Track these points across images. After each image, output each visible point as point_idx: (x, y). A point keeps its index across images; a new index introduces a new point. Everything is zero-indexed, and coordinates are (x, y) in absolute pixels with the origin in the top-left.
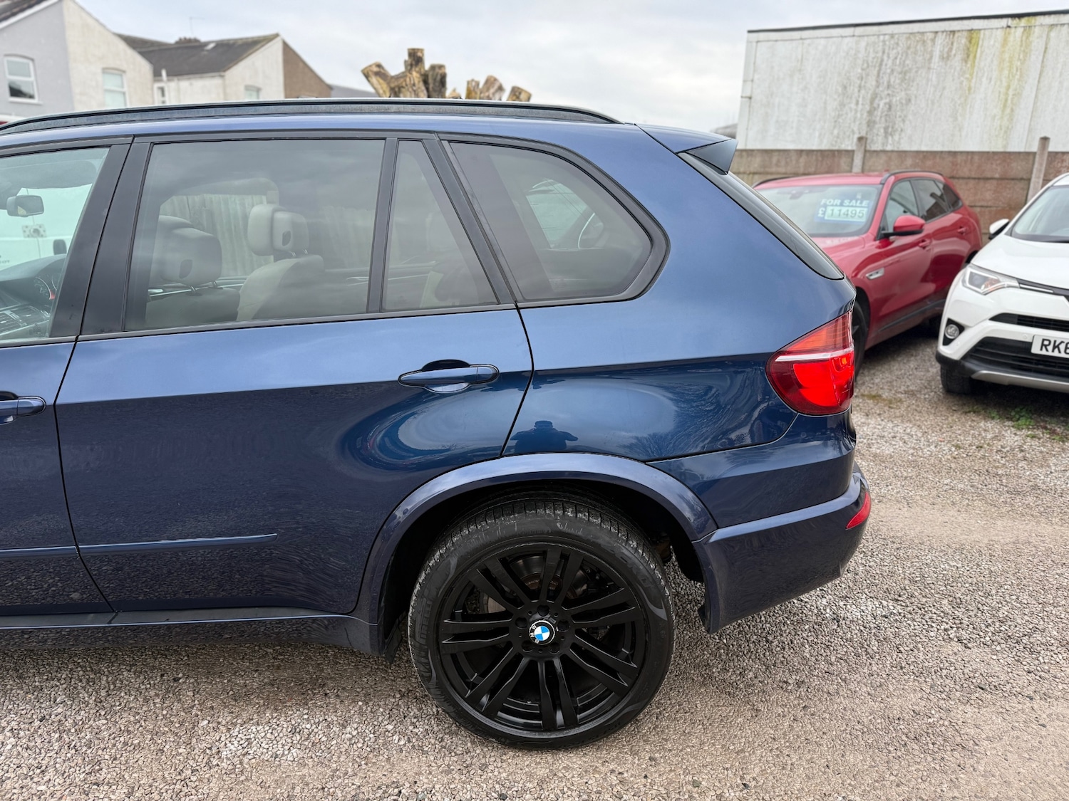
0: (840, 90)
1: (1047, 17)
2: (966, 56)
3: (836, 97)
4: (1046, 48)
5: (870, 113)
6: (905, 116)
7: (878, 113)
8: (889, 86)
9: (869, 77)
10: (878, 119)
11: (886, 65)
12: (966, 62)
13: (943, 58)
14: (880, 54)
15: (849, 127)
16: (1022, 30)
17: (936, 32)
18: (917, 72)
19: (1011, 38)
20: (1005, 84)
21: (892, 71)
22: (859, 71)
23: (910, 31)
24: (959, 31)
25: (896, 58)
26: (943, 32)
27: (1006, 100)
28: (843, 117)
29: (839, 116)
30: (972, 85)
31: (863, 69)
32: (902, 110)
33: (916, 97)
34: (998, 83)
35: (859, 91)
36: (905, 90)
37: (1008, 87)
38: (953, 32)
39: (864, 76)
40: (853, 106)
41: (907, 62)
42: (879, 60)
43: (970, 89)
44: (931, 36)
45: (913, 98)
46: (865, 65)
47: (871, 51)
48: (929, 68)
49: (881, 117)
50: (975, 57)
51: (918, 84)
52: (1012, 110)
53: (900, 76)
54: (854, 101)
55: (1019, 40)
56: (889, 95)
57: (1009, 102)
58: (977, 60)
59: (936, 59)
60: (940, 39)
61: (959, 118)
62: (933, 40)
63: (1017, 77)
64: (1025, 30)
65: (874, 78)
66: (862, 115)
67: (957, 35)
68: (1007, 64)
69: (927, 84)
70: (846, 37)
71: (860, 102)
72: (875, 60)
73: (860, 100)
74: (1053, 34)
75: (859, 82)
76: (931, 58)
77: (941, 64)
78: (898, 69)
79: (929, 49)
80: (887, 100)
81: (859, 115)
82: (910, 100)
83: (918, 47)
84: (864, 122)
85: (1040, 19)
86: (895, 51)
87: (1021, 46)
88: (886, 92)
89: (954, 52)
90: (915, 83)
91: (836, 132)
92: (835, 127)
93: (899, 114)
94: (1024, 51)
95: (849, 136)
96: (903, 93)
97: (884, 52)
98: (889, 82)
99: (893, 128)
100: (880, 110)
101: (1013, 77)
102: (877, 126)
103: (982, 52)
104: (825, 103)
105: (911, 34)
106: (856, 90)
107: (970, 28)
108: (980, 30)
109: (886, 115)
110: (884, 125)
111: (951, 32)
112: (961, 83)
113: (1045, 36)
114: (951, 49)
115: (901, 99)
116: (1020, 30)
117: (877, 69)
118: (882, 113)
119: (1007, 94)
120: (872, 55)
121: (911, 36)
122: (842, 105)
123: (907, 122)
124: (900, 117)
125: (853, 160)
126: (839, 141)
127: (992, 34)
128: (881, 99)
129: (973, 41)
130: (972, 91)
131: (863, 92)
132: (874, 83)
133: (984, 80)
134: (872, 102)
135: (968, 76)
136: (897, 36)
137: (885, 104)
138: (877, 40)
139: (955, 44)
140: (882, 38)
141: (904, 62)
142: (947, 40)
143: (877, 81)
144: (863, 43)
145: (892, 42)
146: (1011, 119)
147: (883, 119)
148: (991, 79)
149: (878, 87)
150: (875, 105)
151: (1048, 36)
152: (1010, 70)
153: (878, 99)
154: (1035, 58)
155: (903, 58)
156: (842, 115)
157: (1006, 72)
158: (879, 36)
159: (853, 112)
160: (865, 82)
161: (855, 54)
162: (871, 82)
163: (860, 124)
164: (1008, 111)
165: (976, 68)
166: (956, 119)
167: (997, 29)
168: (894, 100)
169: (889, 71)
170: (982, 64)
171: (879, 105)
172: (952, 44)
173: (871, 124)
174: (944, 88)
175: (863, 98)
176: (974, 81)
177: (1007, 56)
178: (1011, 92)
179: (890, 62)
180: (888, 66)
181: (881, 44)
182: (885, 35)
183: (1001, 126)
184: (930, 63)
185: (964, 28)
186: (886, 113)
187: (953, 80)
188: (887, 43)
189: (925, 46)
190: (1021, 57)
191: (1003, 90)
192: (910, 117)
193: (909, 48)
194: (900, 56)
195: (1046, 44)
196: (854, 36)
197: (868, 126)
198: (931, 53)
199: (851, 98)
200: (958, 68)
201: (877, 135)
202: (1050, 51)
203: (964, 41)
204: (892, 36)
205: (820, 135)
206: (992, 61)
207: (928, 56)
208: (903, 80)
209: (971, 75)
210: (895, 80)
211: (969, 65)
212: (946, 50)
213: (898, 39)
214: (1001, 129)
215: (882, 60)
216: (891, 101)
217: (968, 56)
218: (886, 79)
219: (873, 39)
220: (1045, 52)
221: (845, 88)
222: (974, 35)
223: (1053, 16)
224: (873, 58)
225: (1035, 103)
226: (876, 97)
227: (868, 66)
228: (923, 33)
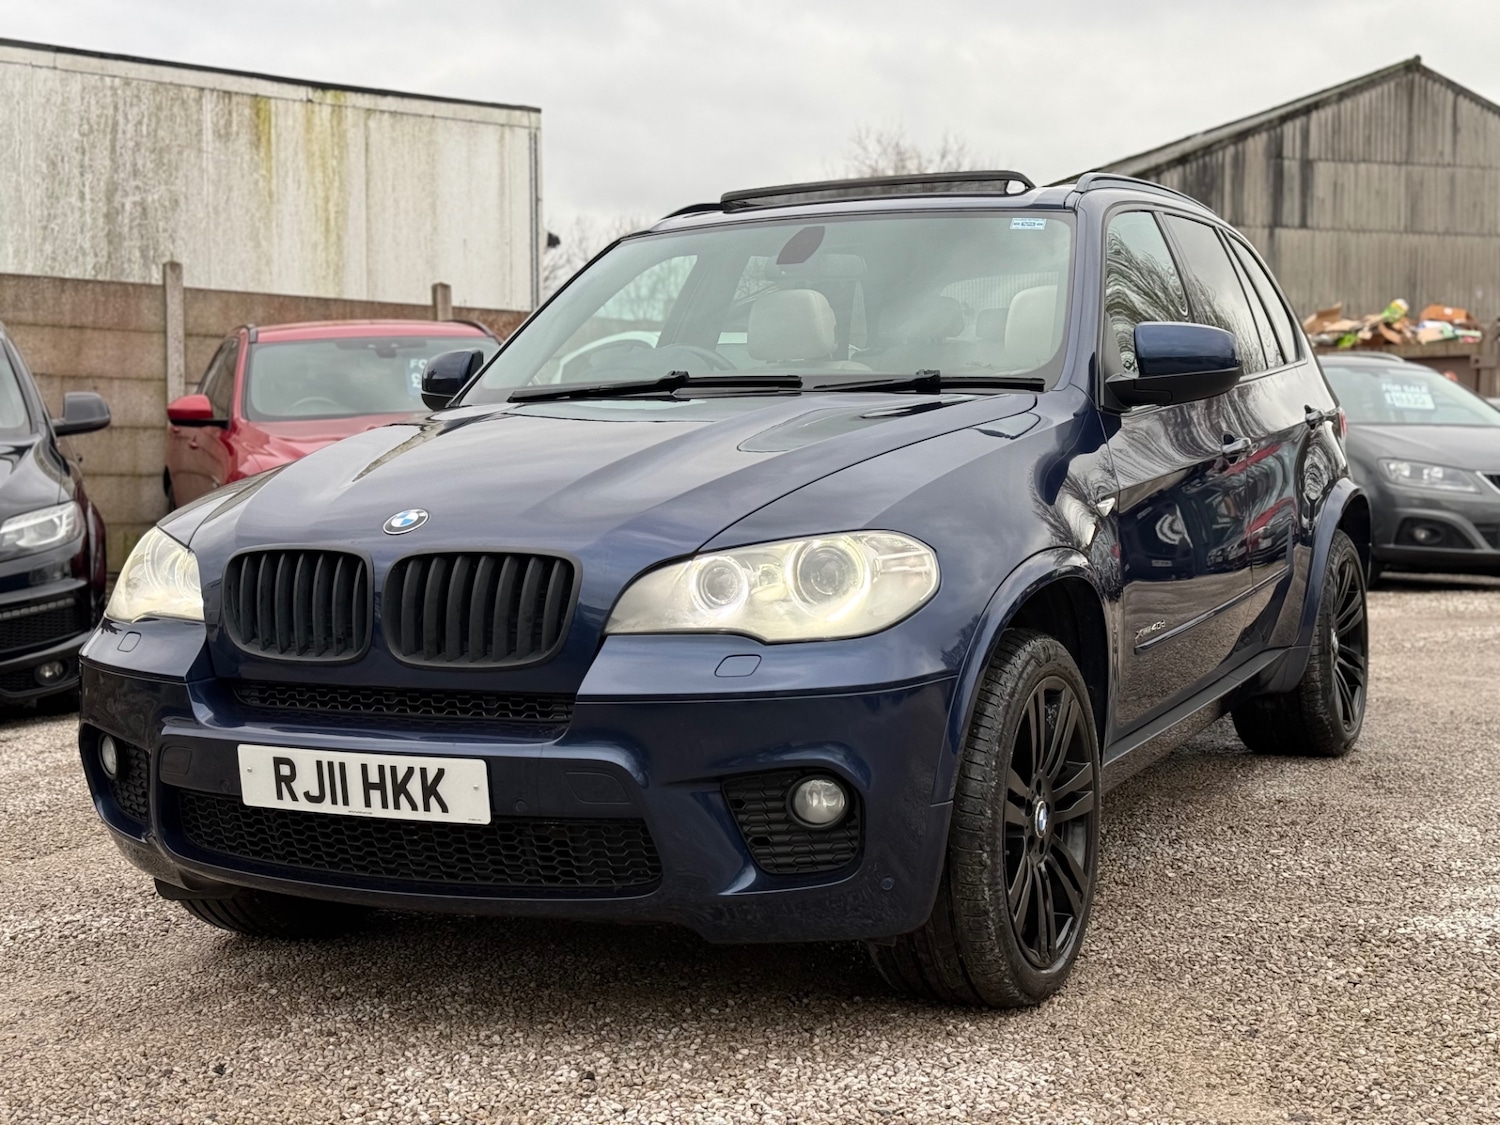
0: (44, 167)
1: (359, 95)
2: (255, 138)
3: (38, 180)
4: (367, 144)
5: (110, 217)
6: (174, 231)
7: (124, 220)
8: (135, 173)
9: (97, 151)
10: (126, 229)
11: (124, 132)
12: (257, 148)
13: (220, 136)
14: (110, 111)
15: (75, 241)
16: (329, 109)
17: (202, 89)
18: (180, 153)
19: (317, 120)
20: (321, 194)
21: (137, 144)
22: (76, 135)
23: (157, 79)
24: (237, 93)
25: (140, 123)
26: (212, 90)
27: (328, 221)
28: (59, 221)
29: (50, 218)
30: (274, 188)
31: (83, 135)
32: (167, 219)
33: (186, 198)
34: (311, 191)
35: (82, 175)
36: (166, 183)
37: (327, 200)
38: (228, 94)
39: (86, 146)
40: (74, 200)
41: (161, 133)
42: (110, 122)
43: (271, 195)
44: (194, 94)
45: (182, 200)
46: (86, 127)
47: (93, 102)
48: (200, 150)
49: (131, 228)
50: (269, 141)
51: (186, 177)
52: (339, 238)
53: (153, 157)
54: (76, 193)
55: (328, 124)
56: (137, 187)
57: (332, 223)
58: (273, 148)
59: (208, 135)
60: (209, 103)
61: (264, 243)
62: (199, 101)
63: (336, 184)
64: (333, 112)
65: (106, 153)
66: (94, 219)
67: (235, 99)
68: (318, 162)
69: (202, 178)
70: (41, 67)
71: (88, 196)
72: (103, 120)
73: (87, 190)
74: (372, 124)
75: (78, 157)
76: (200, 132)
77: (217, 144)
78: (148, 143)
79: (195, 117)
80: (137, 198)
81: (88, 219)
82: (176, 202)
83: (175, 110)
84: (102, 234)
85: (352, 98)
86: (135, 110)
87: (333, 135)
88: (133, 183)
89: (235, 128)
90: (181, 173)
91: (48, 248)
92: (44, 239)
93: (161, 224)
94: (338, 144)
95: (76, 259)
96: (163, 187)
97: (116, 108)
98: (135, 165)
99: (156, 250)
100: (127, 214)
101: (331, 183)
102: (126, 244)
103: (279, 136)
104: (18, 189)
105: (160, 83)
106: (76, 172)
107: (253, 92)
108: (269, 98)
109: (140, 225)
110: (138, 244)
111: (225, 92)
112: (256, 182)
113: (362, 125)
114: (229, 124)
115: (161, 197)
116: (326, 111)
117: (109, 137)
118: (132, 221)
119: (326, 210)
120: (95, 111)
121: (161, 89)
122: (52, 196)
123: (179, 242)
124: (165, 230)
125: (165, 304)
126: (57, 265)
127: (289, 110)
128: (126, 194)
129: (262, 114)
130: (275, 198)
131: (89, 176)
132: (107, 163)
133: (289, 181)
134: (109, 200)
135: (264, 172)
136: (134, 83)
137: (135, 204)
138: (99, 84)
139: (234, 115)
140: (108, 80)
141: (156, 131)
142: (221, 106)
143: (113, 160)
144: (75, 85)
145: (128, 93)
146: (340, 252)
147: (135, 231)
148: (299, 182)
149: (116, 171)
150: (116, 204)
151: (366, 125)
152: (324, 172)
153: (119, 193)
154: (355, 156)
155: (153, 125)
156: (55, 217)
157: (319, 175)
158: (102, 76)
159: (77, 214)
160: (91, 160)
161: (63, 104)
162: (102, 161)
163: (93, 237)
164: (333, 238)
165: (274, 161)
166: (258, 245)
167: (294, 101)
168: (150, 199)
169: (131, 144)
170: (282, 155)
171: (123, 205)
172: (230, 113)
173: (113, 238)
174: (230, 189)
175: (92, 188)
176: (274, 181)
177: (315, 148)
178: (332, 209)
179: (130, 128)
180: (128, 136)
181: (109, 93)
182: (115, 76)
183: (327, 262)
184: (200, 141)
185: (244, 90)
186: (138, 221)
187: (243, 176)
188: (119, 92)
189: (186, 110)
190: (336, 153)
191: (320, 203)
192: (182, 232)
193: (159, 108)
194: (145, 120)
195: (367, 138)
196: (55, 68)
197: (110, 242)
198: (199, 122)
199: (68, 184)
200: (247, 158)
201: (130, 260)
202: (373, 149)
203: (247, 111)
204: (127, 82)
205: (17, 252)
206: (296, 153)
207: (195, 130)
208: (159, 164)
209: (269, 171)
210: (145, 162)
211: (262, 154)
212: (222, 122)
213: (139, 90)
214: (328, 267)
215: (115, 124)
216: (143, 201)
217: (259, 139)
218: (127, 157)
219: (94, 80)
220: (367, 150)
221: (53, 164)
222: (262, 105)
223: (367, 96)
224: (99, 116)
225: (368, 230)
226: (116, 190)
227: (91, 131)
228: (179, 86)
